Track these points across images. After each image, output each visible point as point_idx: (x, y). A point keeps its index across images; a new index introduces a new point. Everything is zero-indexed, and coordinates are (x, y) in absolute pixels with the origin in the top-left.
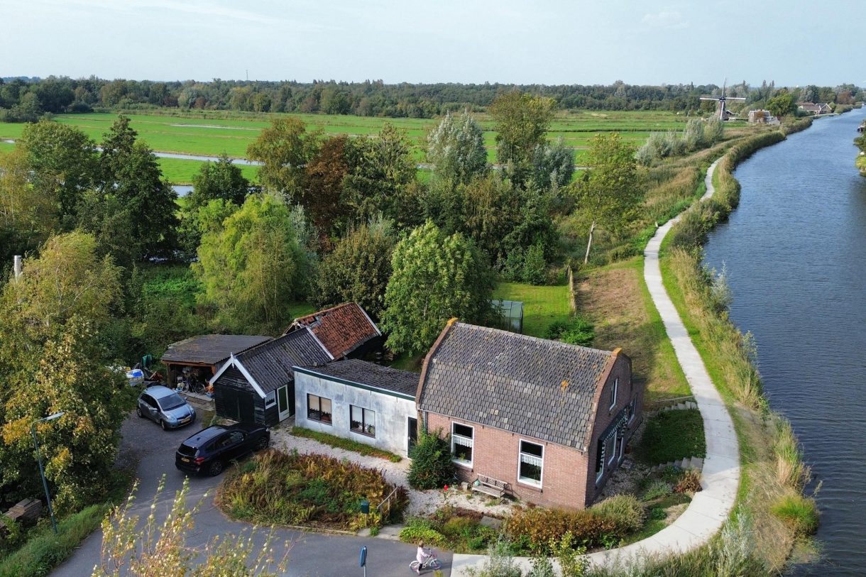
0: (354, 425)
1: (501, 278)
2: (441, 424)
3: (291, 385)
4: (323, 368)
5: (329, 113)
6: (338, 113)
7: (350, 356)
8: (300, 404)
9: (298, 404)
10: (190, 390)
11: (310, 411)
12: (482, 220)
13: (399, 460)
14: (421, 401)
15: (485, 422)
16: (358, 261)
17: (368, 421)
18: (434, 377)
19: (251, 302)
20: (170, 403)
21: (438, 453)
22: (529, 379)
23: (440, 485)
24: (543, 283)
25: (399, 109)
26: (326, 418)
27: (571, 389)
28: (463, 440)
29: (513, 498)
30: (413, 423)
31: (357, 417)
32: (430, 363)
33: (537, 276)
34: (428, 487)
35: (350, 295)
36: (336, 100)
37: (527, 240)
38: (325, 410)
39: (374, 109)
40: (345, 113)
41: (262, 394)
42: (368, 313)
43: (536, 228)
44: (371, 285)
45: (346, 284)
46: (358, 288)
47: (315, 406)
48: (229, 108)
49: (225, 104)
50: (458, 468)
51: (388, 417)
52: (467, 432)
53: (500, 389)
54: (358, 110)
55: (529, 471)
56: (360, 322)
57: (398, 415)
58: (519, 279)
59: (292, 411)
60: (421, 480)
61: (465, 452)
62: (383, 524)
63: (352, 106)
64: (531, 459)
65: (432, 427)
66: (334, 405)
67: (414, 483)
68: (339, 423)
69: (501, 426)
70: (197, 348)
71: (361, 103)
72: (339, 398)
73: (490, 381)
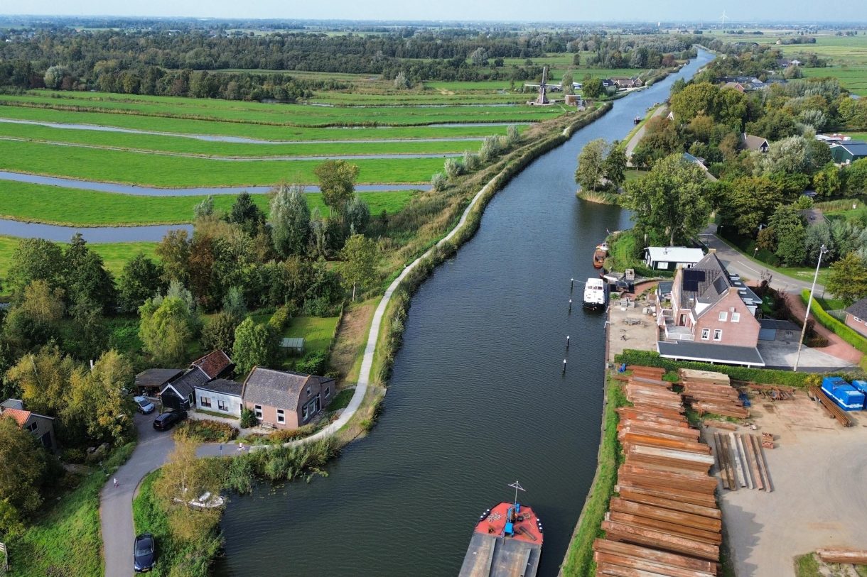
0: (220, 407)
1: (304, 314)
2: (251, 405)
3: (194, 393)
4: (207, 385)
5: (199, 96)
6: (207, 97)
7: (219, 376)
8: (198, 401)
9: (197, 401)
10: (149, 396)
11: (202, 403)
12: (293, 282)
13: (238, 419)
14: (243, 398)
15: (265, 404)
16: (219, 331)
17: (225, 406)
18: (248, 389)
19: (172, 355)
20: (144, 403)
21: (250, 416)
22: (279, 388)
23: (252, 426)
24: (326, 317)
25: (265, 90)
26: (209, 405)
27: (292, 391)
28: (259, 410)
29: (276, 428)
30: (241, 405)
31: (221, 404)
32: (246, 385)
33: (322, 313)
34: (247, 427)
35: (217, 347)
36: (205, 82)
37: (320, 292)
38: (208, 402)
39: (242, 91)
40: (214, 96)
41: (183, 398)
42: (226, 353)
43: (325, 284)
44: (226, 341)
45: (215, 341)
46: (221, 343)
47: (204, 401)
48: (98, 89)
49: (93, 83)
50: (258, 420)
51: (232, 404)
52: (260, 408)
53: (270, 392)
54: (226, 93)
55: (281, 419)
56: (223, 358)
57: (236, 403)
58: (313, 314)
59: (195, 402)
60: (244, 426)
61: (259, 414)
62: (229, 440)
63: (220, 89)
64: (281, 415)
65: (248, 407)
66: (212, 400)
67: (242, 427)
68: (215, 407)
69: (270, 405)
70: (149, 377)
71: (229, 87)
72: (213, 398)
73: (267, 389)
